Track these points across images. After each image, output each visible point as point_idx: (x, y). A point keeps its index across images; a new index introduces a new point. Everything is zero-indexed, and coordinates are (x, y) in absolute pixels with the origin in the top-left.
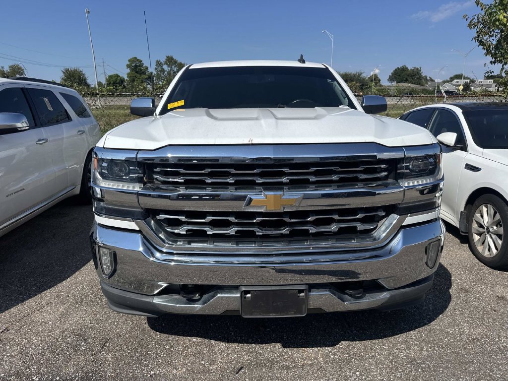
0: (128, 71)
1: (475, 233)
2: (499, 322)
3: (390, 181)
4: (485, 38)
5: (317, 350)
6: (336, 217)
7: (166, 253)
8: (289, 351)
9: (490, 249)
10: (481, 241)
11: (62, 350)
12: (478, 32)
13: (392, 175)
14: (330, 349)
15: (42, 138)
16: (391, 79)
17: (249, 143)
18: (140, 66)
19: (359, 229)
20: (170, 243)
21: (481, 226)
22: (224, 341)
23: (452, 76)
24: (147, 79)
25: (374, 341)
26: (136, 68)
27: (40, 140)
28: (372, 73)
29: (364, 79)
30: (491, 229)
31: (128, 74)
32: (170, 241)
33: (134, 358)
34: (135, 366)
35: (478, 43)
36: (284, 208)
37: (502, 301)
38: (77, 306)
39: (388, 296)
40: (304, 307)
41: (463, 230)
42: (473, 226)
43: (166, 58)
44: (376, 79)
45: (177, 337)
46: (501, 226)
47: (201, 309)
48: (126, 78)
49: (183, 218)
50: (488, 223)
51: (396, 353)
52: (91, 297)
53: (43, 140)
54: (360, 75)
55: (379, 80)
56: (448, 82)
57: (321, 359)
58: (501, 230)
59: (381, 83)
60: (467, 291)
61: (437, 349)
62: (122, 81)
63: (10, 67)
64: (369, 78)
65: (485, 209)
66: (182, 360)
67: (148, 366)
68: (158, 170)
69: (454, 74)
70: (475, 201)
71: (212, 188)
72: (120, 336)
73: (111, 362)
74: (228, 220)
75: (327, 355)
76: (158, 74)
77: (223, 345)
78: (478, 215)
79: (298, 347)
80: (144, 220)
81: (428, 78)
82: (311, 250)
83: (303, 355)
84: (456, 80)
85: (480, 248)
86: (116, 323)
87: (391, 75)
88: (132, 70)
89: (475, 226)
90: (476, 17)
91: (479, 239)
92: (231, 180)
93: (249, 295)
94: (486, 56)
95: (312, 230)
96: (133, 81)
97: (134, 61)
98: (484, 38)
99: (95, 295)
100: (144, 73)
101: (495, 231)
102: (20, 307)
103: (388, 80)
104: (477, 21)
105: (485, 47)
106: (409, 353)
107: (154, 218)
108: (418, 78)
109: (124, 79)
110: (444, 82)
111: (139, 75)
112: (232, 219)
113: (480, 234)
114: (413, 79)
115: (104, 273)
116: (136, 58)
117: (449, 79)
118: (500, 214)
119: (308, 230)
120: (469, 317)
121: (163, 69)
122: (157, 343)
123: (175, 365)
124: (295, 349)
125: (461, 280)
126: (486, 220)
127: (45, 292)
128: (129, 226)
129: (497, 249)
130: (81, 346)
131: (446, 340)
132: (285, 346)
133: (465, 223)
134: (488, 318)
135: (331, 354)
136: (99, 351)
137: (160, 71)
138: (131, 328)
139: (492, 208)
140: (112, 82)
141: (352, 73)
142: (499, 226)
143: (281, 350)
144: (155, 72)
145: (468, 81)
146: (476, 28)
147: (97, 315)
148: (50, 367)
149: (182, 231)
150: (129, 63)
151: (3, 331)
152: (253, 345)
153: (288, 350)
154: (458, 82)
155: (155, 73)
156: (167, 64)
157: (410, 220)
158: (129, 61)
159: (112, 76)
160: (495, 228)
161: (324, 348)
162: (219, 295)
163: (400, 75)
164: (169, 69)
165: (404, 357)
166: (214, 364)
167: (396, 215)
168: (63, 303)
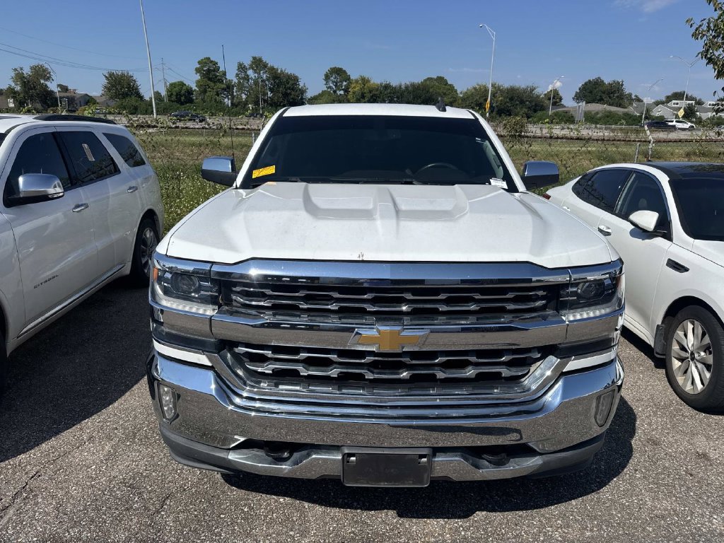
0: (198, 77)
1: (675, 358)
2: (694, 493)
3: (549, 312)
4: (717, 53)
5: (443, 523)
6: (473, 359)
7: (247, 398)
8: (407, 522)
9: (693, 382)
10: (683, 369)
11: (110, 508)
12: (706, 44)
13: (553, 303)
14: (460, 522)
15: (80, 204)
16: (579, 97)
17: (358, 259)
18: (214, 71)
19: (503, 375)
20: (253, 384)
21: (683, 348)
22: (321, 504)
23: (670, 94)
24: (224, 89)
25: (521, 513)
26: (210, 72)
27: (78, 206)
28: (550, 88)
29: (538, 96)
30: (696, 355)
31: (198, 82)
32: (252, 381)
33: (203, 523)
34: (203, 535)
35: (705, 61)
36: (403, 348)
37: (703, 460)
38: (128, 444)
39: (540, 462)
40: (426, 476)
41: (658, 351)
42: (673, 348)
43: (251, 59)
44: (555, 98)
45: (258, 496)
46: (710, 353)
47: (290, 471)
48: (194, 87)
49: (269, 353)
50: (693, 345)
51: (548, 531)
52: (146, 431)
53: (82, 205)
54: (532, 90)
55: (561, 99)
56: (662, 103)
57: (448, 536)
58: (710, 360)
59: (563, 102)
60: (656, 443)
61: (605, 528)
62: (190, 92)
63: (31, 68)
64: (545, 95)
65: (690, 326)
66: (265, 529)
67: (221, 535)
68: (238, 289)
69: (672, 92)
70: (677, 313)
71: (308, 316)
72: (185, 490)
73: (173, 528)
74: (328, 358)
75: (457, 530)
76: (239, 82)
77: (319, 509)
78: (681, 333)
79: (418, 517)
80: (218, 353)
81: (633, 97)
82: (438, 402)
83: (424, 529)
84: (674, 101)
85: (680, 380)
86: (179, 471)
87: (578, 91)
88: (203, 76)
89: (676, 347)
90: (705, 23)
91: (680, 366)
92: (334, 307)
93: (353, 459)
94: (717, 79)
95: (440, 375)
96: (205, 92)
97: (206, 63)
98: (715, 53)
99: (151, 428)
100: (221, 81)
101: (703, 358)
102: (53, 442)
103: (573, 99)
104: (705, 29)
105: (716, 67)
106: (566, 533)
107: (231, 351)
108: (618, 97)
109: (191, 88)
110: (657, 103)
111: (212, 84)
112: (333, 357)
113: (682, 360)
114: (610, 97)
115: (164, 417)
116: (209, 58)
117: (664, 99)
118: (710, 336)
119: (434, 375)
120: (654, 483)
121: (248, 76)
122: (232, 503)
123: (256, 536)
124: (414, 520)
125: (650, 424)
126: (691, 341)
127: (86, 421)
128: (199, 359)
129: (703, 383)
130: (134, 504)
131: (619, 515)
132: (400, 515)
133: (663, 341)
134: (681, 486)
135: (461, 529)
136: (158, 512)
137: (244, 78)
138: (199, 479)
139: (700, 327)
140: (174, 93)
141: (521, 87)
142: (707, 352)
143: (395, 521)
144: (235, 80)
145: (693, 102)
146: (705, 38)
147: (154, 457)
148: (94, 531)
149: (267, 369)
150: (198, 66)
151: (32, 477)
152: (359, 511)
153: (405, 520)
154: (677, 104)
155: (237, 81)
156: (253, 69)
157: (574, 364)
158: (199, 63)
159: (175, 84)
160: (702, 354)
161: (452, 520)
162: (314, 456)
163: (592, 91)
164: (256, 75)
165: (560, 538)
166: (306, 537)
167: (555, 358)
168: (109, 438)
